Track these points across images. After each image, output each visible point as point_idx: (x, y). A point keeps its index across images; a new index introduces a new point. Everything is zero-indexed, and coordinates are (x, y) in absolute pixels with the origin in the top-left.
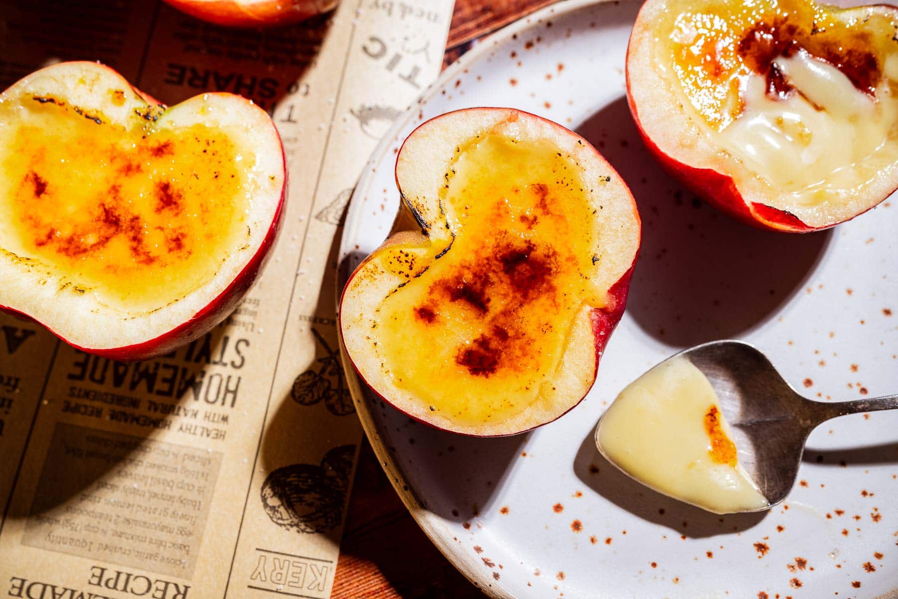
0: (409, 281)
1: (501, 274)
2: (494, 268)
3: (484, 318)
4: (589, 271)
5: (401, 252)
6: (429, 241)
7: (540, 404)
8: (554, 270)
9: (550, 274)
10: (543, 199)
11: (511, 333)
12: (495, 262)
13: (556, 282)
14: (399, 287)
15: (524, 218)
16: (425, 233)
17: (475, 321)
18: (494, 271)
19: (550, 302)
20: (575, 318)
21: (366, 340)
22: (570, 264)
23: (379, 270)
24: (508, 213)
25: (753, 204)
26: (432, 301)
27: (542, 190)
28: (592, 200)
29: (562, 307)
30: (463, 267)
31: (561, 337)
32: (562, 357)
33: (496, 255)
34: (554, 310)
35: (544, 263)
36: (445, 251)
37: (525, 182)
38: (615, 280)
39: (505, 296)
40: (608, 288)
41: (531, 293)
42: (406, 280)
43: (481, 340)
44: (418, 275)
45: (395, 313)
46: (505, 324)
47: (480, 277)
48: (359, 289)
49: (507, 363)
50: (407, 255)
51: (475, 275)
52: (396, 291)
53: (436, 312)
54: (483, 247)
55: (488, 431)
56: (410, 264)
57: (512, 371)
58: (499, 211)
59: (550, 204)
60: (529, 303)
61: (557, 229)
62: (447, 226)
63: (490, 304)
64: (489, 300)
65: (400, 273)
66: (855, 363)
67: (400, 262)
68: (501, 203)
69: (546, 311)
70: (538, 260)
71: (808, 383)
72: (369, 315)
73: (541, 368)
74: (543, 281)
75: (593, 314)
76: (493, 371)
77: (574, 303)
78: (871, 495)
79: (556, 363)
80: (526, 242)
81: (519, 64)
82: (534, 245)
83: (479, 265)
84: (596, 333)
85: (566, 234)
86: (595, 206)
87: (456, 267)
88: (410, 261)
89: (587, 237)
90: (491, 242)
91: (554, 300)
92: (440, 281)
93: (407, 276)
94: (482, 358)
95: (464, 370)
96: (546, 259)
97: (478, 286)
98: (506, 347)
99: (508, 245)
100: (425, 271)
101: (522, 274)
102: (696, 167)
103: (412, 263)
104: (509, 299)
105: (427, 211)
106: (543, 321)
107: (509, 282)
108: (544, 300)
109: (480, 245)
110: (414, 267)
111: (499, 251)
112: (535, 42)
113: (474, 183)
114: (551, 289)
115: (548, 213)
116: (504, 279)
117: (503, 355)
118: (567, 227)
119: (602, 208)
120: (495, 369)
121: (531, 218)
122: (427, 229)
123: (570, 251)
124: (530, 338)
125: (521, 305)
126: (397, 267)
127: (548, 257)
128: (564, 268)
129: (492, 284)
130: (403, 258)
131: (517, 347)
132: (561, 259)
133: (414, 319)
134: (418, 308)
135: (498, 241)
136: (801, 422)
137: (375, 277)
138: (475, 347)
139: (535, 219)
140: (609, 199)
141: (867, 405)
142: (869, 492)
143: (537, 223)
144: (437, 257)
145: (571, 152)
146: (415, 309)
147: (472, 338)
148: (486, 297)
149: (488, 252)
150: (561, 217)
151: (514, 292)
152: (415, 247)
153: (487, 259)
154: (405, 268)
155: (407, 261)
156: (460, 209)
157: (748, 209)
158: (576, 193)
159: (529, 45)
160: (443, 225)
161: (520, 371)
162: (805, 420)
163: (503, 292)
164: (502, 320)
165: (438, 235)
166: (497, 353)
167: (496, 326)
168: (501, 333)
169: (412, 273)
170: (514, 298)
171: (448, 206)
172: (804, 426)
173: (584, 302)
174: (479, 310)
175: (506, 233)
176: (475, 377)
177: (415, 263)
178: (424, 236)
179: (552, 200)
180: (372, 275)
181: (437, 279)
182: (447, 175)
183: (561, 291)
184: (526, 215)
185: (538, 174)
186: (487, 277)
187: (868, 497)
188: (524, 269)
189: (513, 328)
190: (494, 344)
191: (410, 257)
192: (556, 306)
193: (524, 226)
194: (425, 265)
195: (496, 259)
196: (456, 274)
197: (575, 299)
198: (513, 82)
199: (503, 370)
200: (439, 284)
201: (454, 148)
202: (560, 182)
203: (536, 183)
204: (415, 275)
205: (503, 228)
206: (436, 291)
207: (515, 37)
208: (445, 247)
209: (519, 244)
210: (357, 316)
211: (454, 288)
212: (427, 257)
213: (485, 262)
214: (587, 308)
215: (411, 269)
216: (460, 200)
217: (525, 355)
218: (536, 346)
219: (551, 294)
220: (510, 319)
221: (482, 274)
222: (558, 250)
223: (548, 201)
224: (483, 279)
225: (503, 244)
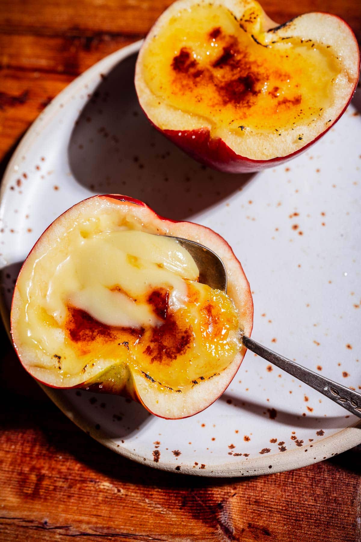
0: (238, 22)
1: (238, 75)
2: (243, 71)
3: (210, 65)
6: (264, 33)
7: (152, 96)
8: (238, 105)
9: (235, 103)
10: (290, 101)
11: (198, 79)
12: (247, 73)
13: (229, 106)
14: (235, 17)
15: (276, 89)
16: (270, 31)
17: (209, 60)
18: (240, 71)
19: (216, 101)
20: (204, 118)
22: (241, 114)
23: (247, 5)
24: (281, 81)
26: (224, 37)
27: (297, 101)
28: (286, 129)
29: (212, 109)
30: (246, 54)
31: (192, 109)
32: (180, 110)
33: (253, 73)
34: (211, 103)
35: (244, 100)
36: (256, 40)
37: (304, 92)
38: (229, 144)
39: (223, 77)
40: (223, 140)
41: (223, 93)
42: (239, 19)
43: (195, 63)
44: (241, 26)
45: (218, 17)
46: (204, 76)
49: (178, 76)
50: (255, 18)
51: (240, 61)
52: (233, 15)
53: (218, 38)
54: (258, 66)
55: (138, 68)
57: (173, 79)
58: (282, 76)
59: (286, 106)
60: (217, 90)
61: (267, 109)
62: (274, 43)
63: (219, 69)
64: (222, 68)
65: (244, 16)
67: (251, 15)
68: (289, 78)
69: (210, 99)
70: (246, 97)
72: (218, 2)
73: (174, 95)
74: (231, 99)
75: (206, 130)
77: (214, 115)
79: (176, 105)
80: (260, 91)
82: (257, 95)
83: (246, 63)
84: (193, 132)
85: (263, 114)
86: (282, 131)
87: (246, 50)
89: (259, 126)
90: (261, 70)
91: (217, 104)
92: (237, 41)
93: (241, 20)
94: (183, 63)
95: (177, 53)
96: (246, 101)
97: (232, 62)
98: (189, 76)
99: (258, 80)
100: (244, 30)
101: (237, 87)
103: (250, 21)
104: (221, 79)
105: (285, 30)
106: (204, 97)
107: (232, 79)
108: (218, 98)
109: (260, 64)
110: (247, 23)
111: (254, 75)
113: (305, 61)
114: (225, 103)
115: (279, 104)
116: (235, 76)
117: (184, 74)
118: (268, 115)
119: (280, 135)
120: (175, 70)
121: (277, 94)
122: (273, 32)
123: (250, 115)
124: (194, 89)
125: (216, 85)
126: (248, 13)
127: (248, 103)
128: (238, 111)
129: (232, 70)
130: (253, 16)
131: (188, 82)
132: (245, 110)
133: (214, 27)
135: (262, 74)
138: (192, 59)
139: (276, 97)
140: (286, 140)
143: (273, 98)
144: (253, 36)
145: (324, 116)
146: (220, 28)
147: (197, 59)
148: (224, 67)
149: (254, 69)
150: (275, 112)
151: (226, 82)
152: (261, 25)
153: (250, 68)
154: (247, 18)
156: (286, 52)
158: (292, 121)
160: (275, 40)
161: (173, 83)
163: (226, 76)
164: (207, 74)
165: (267, 38)
166: (186, 71)
167: (203, 71)
168: (198, 74)
169: (243, 22)
170: (221, 82)
173: (214, 124)
174: (216, 62)
175: (267, 79)
176: (172, 59)
177: (250, 23)
178: (268, 30)
179: (289, 107)
181: (239, 39)
182: (310, 40)
183: (223, 108)
184: (279, 90)
185: (309, 99)
186: (238, 67)
188: (240, 88)
189: (201, 80)
190: (192, 70)
191: (254, 20)
192: (213, 105)
193: (271, 89)
194: (248, 29)
195: (249, 73)
196: (241, 50)
197: (218, 117)
199: (174, 74)
201: (330, 44)
202: (301, 112)
203: (302, 97)
204: (242, 24)
205: (271, 78)
206: (230, 39)
208: (260, 41)
209: (257, 87)
211: (232, 49)
212: (254, 30)
213: (248, 66)
214: (209, 126)
215: (246, 21)
216: (293, 53)
217: (183, 86)
218: (188, 93)
219: (221, 103)
220: (207, 79)
221: (239, 65)
222: (252, 109)
223: (288, 104)
224: (235, 66)
225: (259, 77)
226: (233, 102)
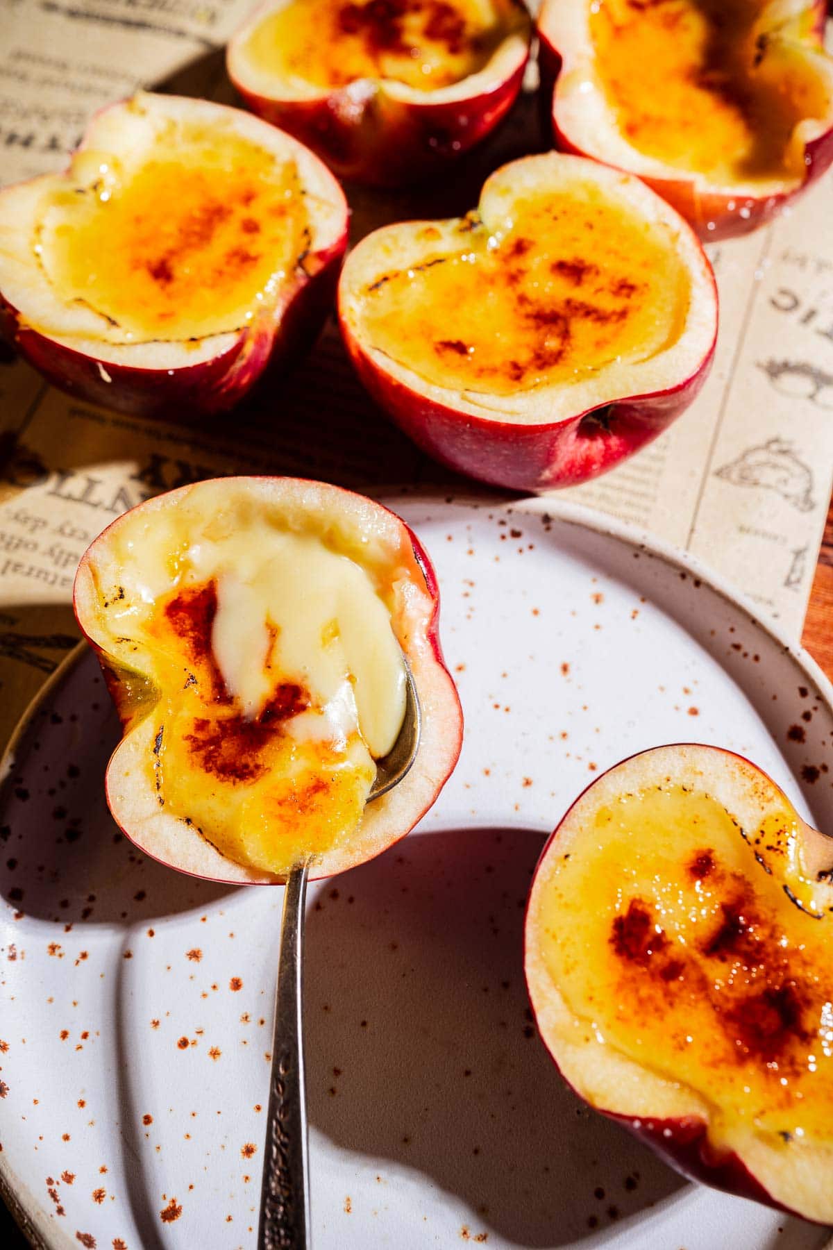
0: (749, 843)
1: (763, 985)
2: (772, 975)
3: (698, 949)
4: (768, 1124)
5: (793, 837)
6: (811, 880)
7: (566, 1017)
8: (772, 1070)
9: (763, 1060)
11: (673, 986)
12: (781, 980)
13: (751, 1069)
14: (742, 830)
16: (823, 876)
18: (768, 974)
19: (720, 1052)
20: (693, 1090)
21: (665, 776)
22: (781, 1095)
23: (764, 804)
26: (723, 876)
29: (713, 1071)
30: (774, 929)
31: (666, 1063)
32: (635, 1061)
33: (794, 981)
34: (708, 1058)
35: (782, 1052)
36: (795, 901)
38: (752, 1168)
41: (733, 1028)
42: (751, 838)
43: (664, 940)
44: (759, 858)
45: (704, 822)
46: (687, 978)
47: (758, 952)
48: (738, 774)
49: (630, 973)
50: (789, 845)
51: (761, 945)
52: (736, 824)
53: (707, 880)
54: (805, 964)
55: (532, 934)
56: (775, 846)
57: (617, 979)
60: (718, 1020)
63: (717, 962)
64: (723, 960)
65: (762, 832)
67: (779, 834)
69: (708, 1046)
70: (786, 1046)
72: (700, 786)
73: (621, 1024)
74: (753, 1048)
76: (619, 951)
77: (719, 1092)
80: (815, 1032)
82: (809, 1044)
83: (777, 952)
84: (668, 1123)
87: (774, 917)
88: (780, 847)
90: (813, 976)
91: (723, 1060)
92: (752, 892)
93: (758, 842)
94: (638, 938)
95: (621, 909)
96: (789, 1057)
97: (745, 947)
98: (653, 975)
99: (807, 1001)
100: (766, 868)
101: (764, 1017)
103: (777, 850)
104: (725, 991)
106: (691, 1039)
107: (752, 994)
108: (723, 1044)
109: (808, 959)
110: (771, 853)
111: (799, 987)
114: (741, 1059)
116: (756, 988)
117: (641, 970)
120: (621, 955)
123: (802, 1100)
124: (666, 1012)
125: (714, 1007)
126: (771, 830)
127: (793, 1063)
128: (774, 1086)
129: (749, 968)
130: (784, 839)
131: (652, 992)
132: (788, 1083)
133: (697, 848)
134: (712, 855)
135: (815, 987)
137: (756, 797)
138: (656, 930)
144: (786, 889)
146: (710, 851)
147: (666, 927)
148: (728, 957)
149: (797, 970)
151: (737, 1000)
153: (786, 967)
154: (769, 840)
161: (617, 992)
163: (735, 982)
164: (693, 975)
165: (820, 894)
166: (646, 960)
167: (684, 965)
168: (672, 971)
169: (761, 849)
170: (727, 999)
173: (716, 1109)
174: (708, 943)
176: (611, 924)
177: (778, 855)
178: (816, 874)
180: (759, 793)
181: (756, 888)
183: (739, 1075)
186: (756, 963)
188: (772, 1021)
189: (680, 989)
190: (658, 959)
191: (786, 849)
192: (715, 1062)
194: (774, 869)
195: (786, 980)
196: (763, 917)
197: (727, 1097)
199: (619, 966)
200: (748, 890)
204: (759, 853)
206: (736, 885)
208: (802, 903)
209: (810, 1020)
210: (698, 769)
211: (743, 911)
212: (786, 872)
213: (783, 963)
214: (706, 1113)
215: (769, 848)
217: (641, 1002)
218: (653, 1021)
219: (732, 1057)
220: (696, 987)
221: (762, 956)
222: (803, 1080)
224: (754, 954)
225: (810, 994)
226: (758, 1056)
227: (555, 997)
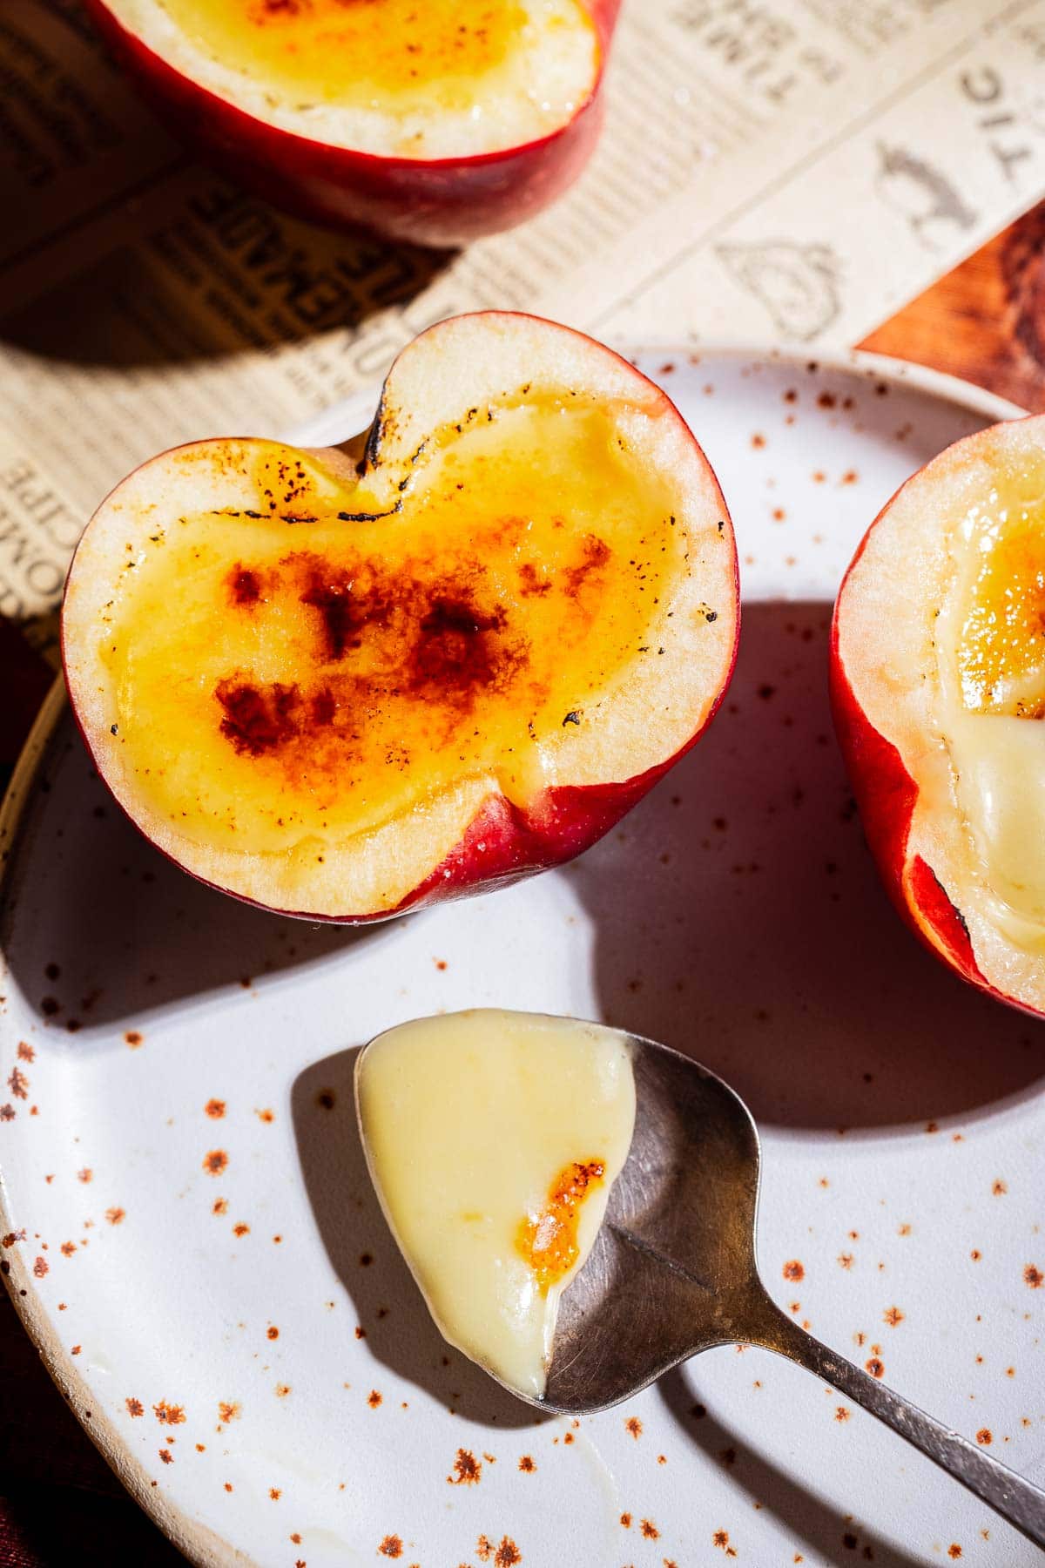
0: (269, 517)
1: (413, 624)
2: (412, 605)
3: (323, 663)
4: (550, 731)
5: (298, 464)
6: (356, 484)
7: (278, 865)
8: (499, 683)
9: (485, 685)
10: (585, 569)
11: (339, 719)
12: (424, 601)
13: (481, 702)
14: (247, 513)
15: (528, 571)
16: (361, 470)
17: (306, 656)
18: (407, 611)
19: (444, 724)
20: (457, 783)
21: (123, 550)
22: (528, 694)
23: (242, 466)
24: (514, 545)
25: (918, 860)
26: (275, 576)
27: (598, 554)
28: (658, 629)
29: (453, 748)
30: (370, 566)
31: (410, 793)
32: (384, 823)
33: (436, 589)
34: (438, 740)
35: (494, 661)
36: (361, 518)
37: (585, 521)
38: (578, 781)
39: (388, 659)
40: (556, 783)
41: (430, 690)
42: (266, 510)
43: (287, 691)
44: (290, 519)
45: (205, 547)
46: (344, 699)
47: (378, 601)
48: (187, 467)
49: (288, 758)
50: (301, 475)
51: (374, 592)
52: (237, 515)
53: (264, 593)
54: (427, 563)
55: (163, 838)
56: (292, 491)
57: (282, 775)
58: (504, 533)
59: (591, 585)
60: (410, 699)
61: (562, 630)
62: (402, 486)
63: (354, 652)
64: (357, 644)
65: (268, 492)
66: (903, 1310)
67: (282, 476)
68: (521, 523)
69: (425, 733)
70: (489, 649)
71: (796, 1271)
72: (165, 519)
73: (331, 811)
74: (466, 686)
75: (494, 803)
76: (257, 751)
77: (477, 757)
78: (730, 1551)
79: (362, 823)
80: (498, 608)
81: (790, 420)
82: (505, 624)
83: (394, 582)
84: (471, 838)
85: (570, 646)
86: (653, 640)
87: (358, 556)
88: (297, 486)
89: (595, 678)
90: (447, 565)
91: (451, 727)
92: (316, 557)
93: (273, 506)
94: (260, 718)
95: (216, 712)
96: (502, 656)
97: (363, 611)
98: (311, 733)
99: (467, 591)
100: (306, 521)
101: (445, 649)
102: (874, 725)
103: (296, 492)
104: (388, 668)
105: (395, 439)
106: (404, 743)
107: (412, 644)
108: (437, 715)
109: (426, 556)
110: (295, 501)
111: (445, 589)
112: (839, 403)
113: (508, 461)
114: (465, 707)
115: (573, 595)
116: (409, 631)
117: (295, 742)
118: (580, 638)
119: (661, 652)
120: (263, 752)
121: (541, 580)
122: (370, 466)
123: (549, 677)
124: (359, 750)
125: (396, 692)
126: (272, 481)
127: (509, 657)
128: (514, 694)
129: (387, 626)
130: (291, 474)
131: (327, 747)
132: (525, 677)
133: (222, 577)
134: (244, 567)
135: (458, 572)
136: (718, 1313)
137: (227, 469)
138: (267, 692)
139: (546, 587)
140: (686, 652)
141: (843, 1375)
142: (730, 1544)
143: (542, 595)
144: (343, 516)
145: (694, 530)
146: (238, 566)
147: (276, 679)
148: (358, 636)
149: (427, 577)
150: (588, 619)
151: (405, 664)
152: (328, 476)
153: (416, 585)
154: (281, 491)
155: (291, 483)
156: (448, 481)
157: (902, 861)
158: (644, 599)
159: (826, 401)
160: (398, 479)
161: (295, 787)
162: (726, 1315)
163: (389, 650)
164: (346, 689)
165: (376, 488)
166: (291, 730)
167: (328, 691)
168: (324, 707)
169: (283, 508)
170: (397, 673)
171: (435, 461)
172: (716, 1322)
173: (498, 773)
174: (328, 646)
175: (482, 570)
176: (222, 737)
177: (303, 496)
178: (354, 474)
179: (599, 581)
180: (226, 462)
181: (315, 549)
182: (474, 411)
183: (479, 721)
184: (537, 569)
185: (614, 527)
186: (390, 609)
187: (721, 1550)
188: (454, 645)
189: (350, 715)
190: (299, 715)
191: (303, 482)
192: (446, 737)
193: (517, 582)
194: (314, 513)
195: (429, 595)
196: (349, 567)
197: (488, 751)
198: (758, 441)
199: (273, 762)
200: (309, 560)
201: (523, 381)
202: (637, 565)
203: (598, 536)
204: (285, 515)
205: (483, 561)
206: (295, 566)
207: (813, 367)
208: (371, 511)
209: (484, 603)
210: (145, 504)
211: (326, 584)
212: (327, 502)
213: (408, 585)
214: (493, 786)
215: (287, 500)
216: (461, 467)
217: (326, 769)
218: (356, 770)
219: (458, 715)
220: (359, 697)
221: (386, 600)
222: (533, 659)
223: (591, 576)
224: (380, 608)
225: (461, 583)
226: (478, 688)
227: (250, 863)
